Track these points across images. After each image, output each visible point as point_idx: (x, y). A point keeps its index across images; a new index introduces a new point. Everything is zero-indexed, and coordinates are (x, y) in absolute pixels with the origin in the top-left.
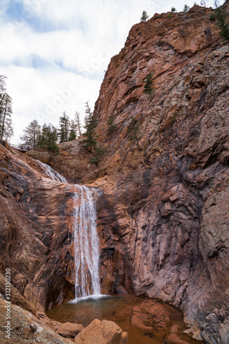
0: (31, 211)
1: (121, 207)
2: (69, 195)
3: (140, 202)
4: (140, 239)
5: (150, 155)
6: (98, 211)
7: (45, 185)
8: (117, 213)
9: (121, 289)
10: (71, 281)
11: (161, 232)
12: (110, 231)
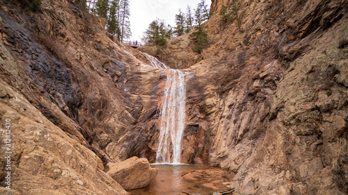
0: (125, 90)
1: (210, 88)
2: (162, 78)
3: (231, 83)
4: (224, 117)
5: (250, 35)
6: (188, 91)
7: (142, 70)
8: (206, 93)
9: (198, 160)
10: (153, 149)
11: (245, 110)
12: (197, 110)
